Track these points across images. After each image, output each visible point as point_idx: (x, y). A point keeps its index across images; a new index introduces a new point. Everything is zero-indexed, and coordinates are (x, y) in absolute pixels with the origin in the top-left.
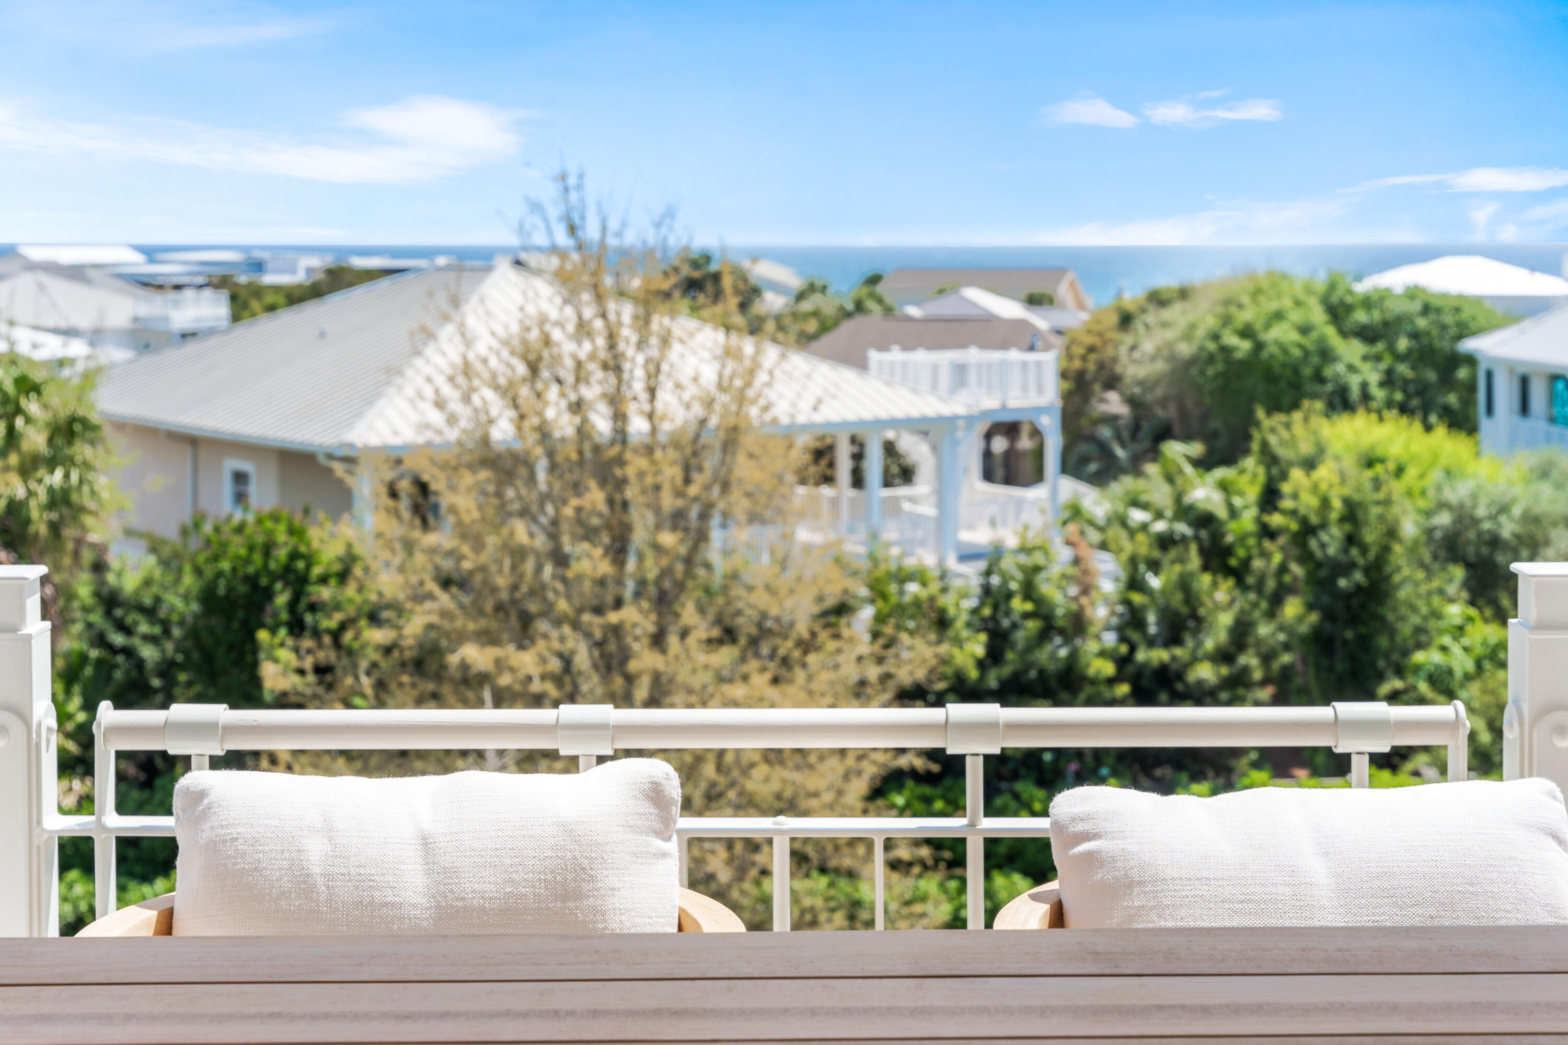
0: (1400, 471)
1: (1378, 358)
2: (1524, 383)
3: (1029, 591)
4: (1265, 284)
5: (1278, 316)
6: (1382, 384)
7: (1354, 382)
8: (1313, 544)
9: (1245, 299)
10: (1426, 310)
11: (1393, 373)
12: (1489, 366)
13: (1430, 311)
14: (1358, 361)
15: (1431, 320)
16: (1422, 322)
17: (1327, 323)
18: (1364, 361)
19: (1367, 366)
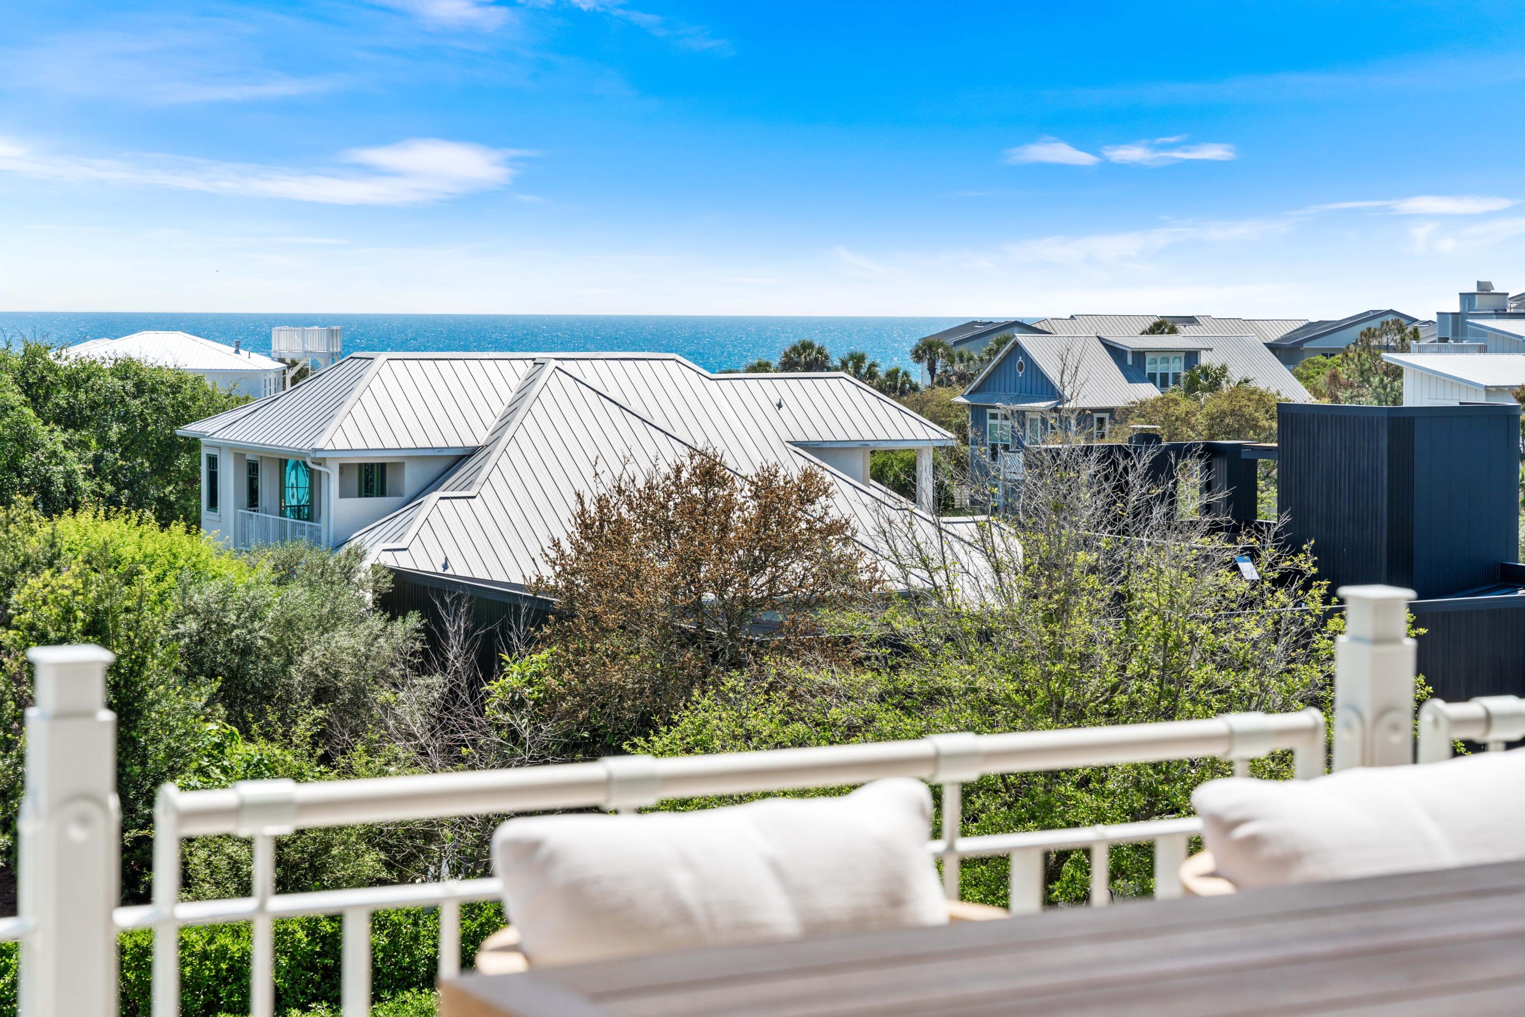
1: (83, 445)
2: (253, 469)
6: (89, 475)
7: (57, 473)
10: (140, 389)
11: (101, 462)
12: (213, 452)
13: (143, 392)
14: (60, 448)
15: (145, 402)
16: (135, 405)
17: (25, 404)
18: (67, 447)
19: (71, 453)
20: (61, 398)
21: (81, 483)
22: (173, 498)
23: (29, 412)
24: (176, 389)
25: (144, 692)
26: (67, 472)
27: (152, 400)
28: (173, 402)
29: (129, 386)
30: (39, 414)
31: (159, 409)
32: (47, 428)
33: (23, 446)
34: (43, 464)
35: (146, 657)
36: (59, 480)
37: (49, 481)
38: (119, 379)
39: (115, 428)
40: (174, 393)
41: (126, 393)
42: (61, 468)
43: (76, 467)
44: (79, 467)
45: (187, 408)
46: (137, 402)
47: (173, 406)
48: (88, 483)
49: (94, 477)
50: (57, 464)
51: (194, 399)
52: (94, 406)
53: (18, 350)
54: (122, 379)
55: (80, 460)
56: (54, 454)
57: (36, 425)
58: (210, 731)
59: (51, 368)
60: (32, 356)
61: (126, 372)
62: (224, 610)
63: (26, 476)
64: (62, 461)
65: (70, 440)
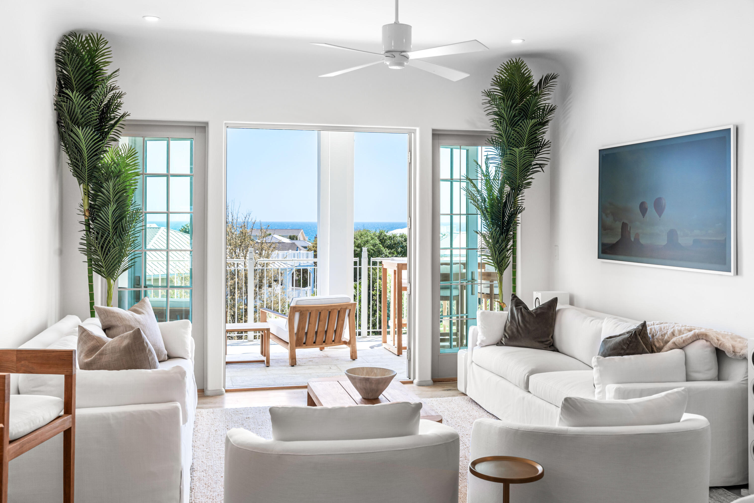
14: (388, 254)
17: (380, 244)
20: (388, 242)
23: (381, 245)
29: (403, 239)
30: (383, 246)
39: (400, 249)
52: (395, 244)
53: (378, 232)
57: (382, 248)
59: (386, 236)
60: (381, 233)
65: (390, 252)
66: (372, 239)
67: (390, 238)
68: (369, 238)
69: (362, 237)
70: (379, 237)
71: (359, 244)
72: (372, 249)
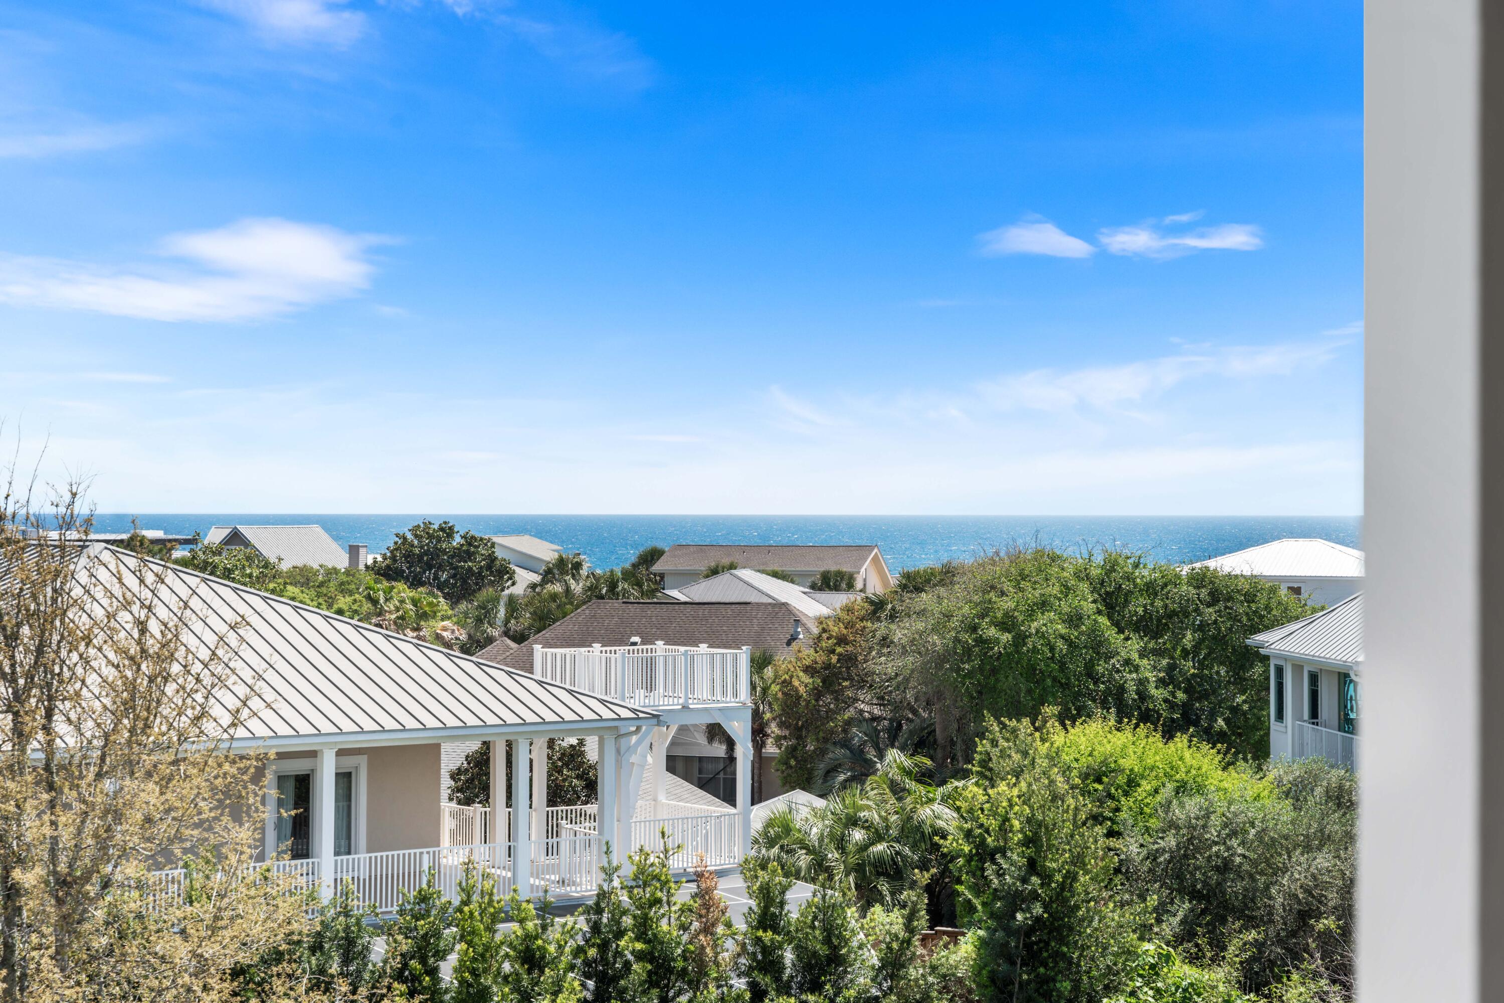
0: (1132, 783)
1: (1158, 653)
2: (1314, 679)
3: (643, 929)
4: (1029, 568)
5: (1044, 605)
6: (1161, 683)
7: (1130, 679)
8: (990, 870)
9: (1008, 587)
10: (1215, 598)
11: (1175, 670)
12: (1280, 662)
13: (1219, 601)
14: (1135, 656)
15: (1220, 611)
16: (1210, 613)
17: (1099, 612)
18: (1142, 656)
19: (1145, 661)
20: (1138, 606)
21: (1153, 692)
22: (1246, 707)
23: (1103, 620)
24: (1250, 598)
25: (1077, 907)
26: (1140, 679)
27: (1226, 607)
28: (1248, 610)
29: (1204, 592)
30: (1116, 624)
31: (1235, 619)
32: (1122, 636)
33: (1098, 653)
34: (1118, 671)
35: (1077, 873)
36: (1131, 687)
37: (1122, 689)
38: (1195, 588)
39: (1189, 636)
40: (1248, 602)
41: (1200, 601)
42: (1134, 675)
43: (1148, 675)
44: (1151, 676)
45: (1261, 617)
46: (1211, 610)
47: (1247, 614)
48: (1161, 691)
49: (1168, 685)
50: (1130, 672)
51: (1268, 608)
52: (1171, 614)
53: (1099, 559)
54: (1198, 587)
55: (1155, 667)
56: (1127, 662)
57: (1111, 634)
58: (1147, 951)
59: (1128, 577)
60: (1111, 566)
61: (1203, 580)
62: (1204, 827)
63: (1103, 683)
64: (1137, 669)
65: (1145, 648)
66: (1067, 590)
67: (1150, 589)
68: (1055, 590)
69: (1023, 584)
70: (1098, 585)
71: (1006, 614)
72: (1062, 637)
